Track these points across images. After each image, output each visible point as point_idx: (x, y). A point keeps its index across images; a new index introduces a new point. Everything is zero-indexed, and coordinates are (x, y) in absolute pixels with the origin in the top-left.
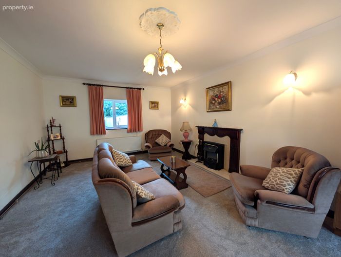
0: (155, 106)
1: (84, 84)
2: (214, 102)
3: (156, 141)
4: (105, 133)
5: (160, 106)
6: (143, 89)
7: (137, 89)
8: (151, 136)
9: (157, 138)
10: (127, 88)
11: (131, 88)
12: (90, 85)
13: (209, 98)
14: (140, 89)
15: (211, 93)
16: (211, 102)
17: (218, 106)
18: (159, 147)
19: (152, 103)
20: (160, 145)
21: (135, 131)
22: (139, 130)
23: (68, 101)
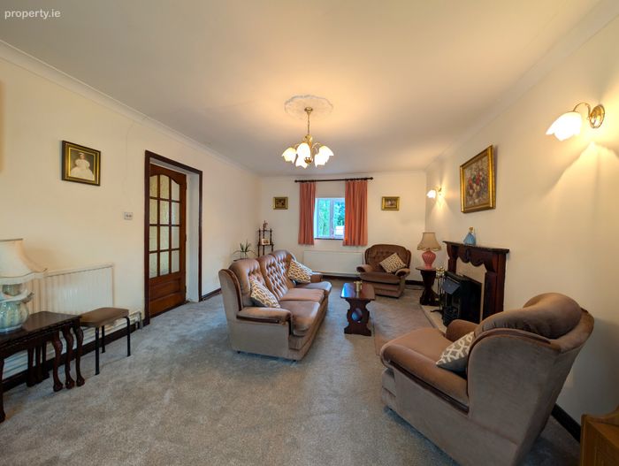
0: (392, 205)
1: (296, 181)
2: (471, 191)
3: (381, 263)
4: (312, 243)
5: (401, 204)
6: (372, 178)
7: (362, 179)
8: (375, 253)
9: (384, 258)
10: (347, 180)
11: (352, 180)
12: (302, 181)
13: (466, 183)
14: (366, 179)
15: (468, 174)
16: (468, 193)
17: (476, 201)
18: (382, 274)
19: (387, 199)
20: (385, 271)
21: (354, 244)
22: (359, 244)
23: (281, 203)
